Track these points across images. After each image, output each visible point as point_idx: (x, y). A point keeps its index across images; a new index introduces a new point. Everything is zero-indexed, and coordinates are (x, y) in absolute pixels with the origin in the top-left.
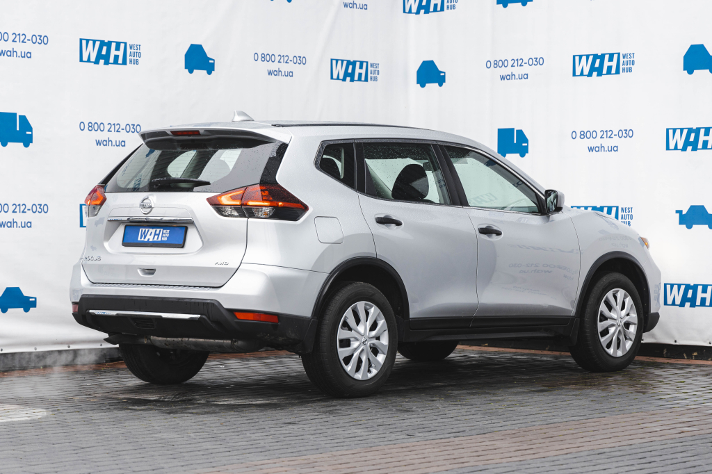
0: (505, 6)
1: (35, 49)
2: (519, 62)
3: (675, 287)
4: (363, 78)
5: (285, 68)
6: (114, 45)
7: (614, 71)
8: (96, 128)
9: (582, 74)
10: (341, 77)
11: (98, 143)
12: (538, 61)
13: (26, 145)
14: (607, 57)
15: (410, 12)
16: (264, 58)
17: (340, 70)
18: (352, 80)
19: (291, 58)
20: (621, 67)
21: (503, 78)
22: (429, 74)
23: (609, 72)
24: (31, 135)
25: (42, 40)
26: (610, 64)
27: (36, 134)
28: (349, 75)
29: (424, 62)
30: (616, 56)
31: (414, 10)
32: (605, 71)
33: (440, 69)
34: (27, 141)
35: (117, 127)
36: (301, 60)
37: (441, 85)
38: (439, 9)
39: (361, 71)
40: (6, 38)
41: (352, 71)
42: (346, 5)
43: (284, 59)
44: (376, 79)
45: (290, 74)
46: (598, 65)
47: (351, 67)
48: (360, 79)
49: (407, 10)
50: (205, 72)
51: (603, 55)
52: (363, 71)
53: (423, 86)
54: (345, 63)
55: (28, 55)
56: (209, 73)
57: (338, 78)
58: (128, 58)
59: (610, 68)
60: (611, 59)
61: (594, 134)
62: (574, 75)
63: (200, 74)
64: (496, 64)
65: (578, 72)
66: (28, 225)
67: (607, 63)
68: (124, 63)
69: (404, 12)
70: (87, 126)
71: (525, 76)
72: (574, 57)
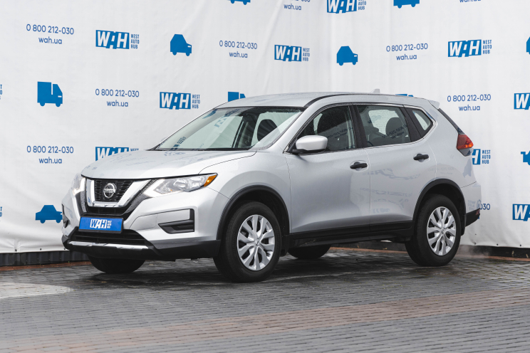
0: (400, 7)
1: (64, 37)
2: (410, 47)
3: (521, 207)
4: (298, 59)
5: (242, 51)
6: (120, 35)
7: (477, 53)
8: (107, 93)
9: (454, 55)
10: (282, 58)
11: (109, 104)
12: (423, 46)
13: (58, 105)
14: (472, 43)
15: (332, 12)
16: (227, 44)
17: (281, 53)
18: (290, 60)
19: (246, 44)
20: (482, 50)
21: (398, 58)
22: (346, 56)
23: (474, 53)
24: (62, 98)
25: (69, 31)
26: (474, 48)
27: (65, 97)
28: (288, 57)
29: (342, 47)
30: (478, 42)
31: (335, 10)
32: (470, 53)
33: (354, 52)
34: (59, 102)
35: (122, 93)
36: (254, 46)
37: (354, 64)
38: (353, 9)
39: (296, 54)
40: (44, 30)
41: (290, 54)
42: (286, 7)
43: (242, 45)
44: (306, 59)
45: (245, 56)
46: (466, 49)
47: (289, 51)
48: (295, 60)
49: (330, 11)
50: (185, 54)
51: (469, 42)
52: (298, 54)
53: (341, 64)
54: (285, 48)
55: (59, 42)
56: (188, 55)
57: (280, 59)
58: (130, 44)
59: (474, 51)
60: (475, 45)
61: (463, 98)
62: (449, 56)
63: (181, 55)
64: (394, 48)
65: (452, 54)
66: (60, 161)
67: (472, 47)
68: (127, 47)
69: (328, 11)
70: (101, 92)
71: (415, 57)
72: (449, 43)
